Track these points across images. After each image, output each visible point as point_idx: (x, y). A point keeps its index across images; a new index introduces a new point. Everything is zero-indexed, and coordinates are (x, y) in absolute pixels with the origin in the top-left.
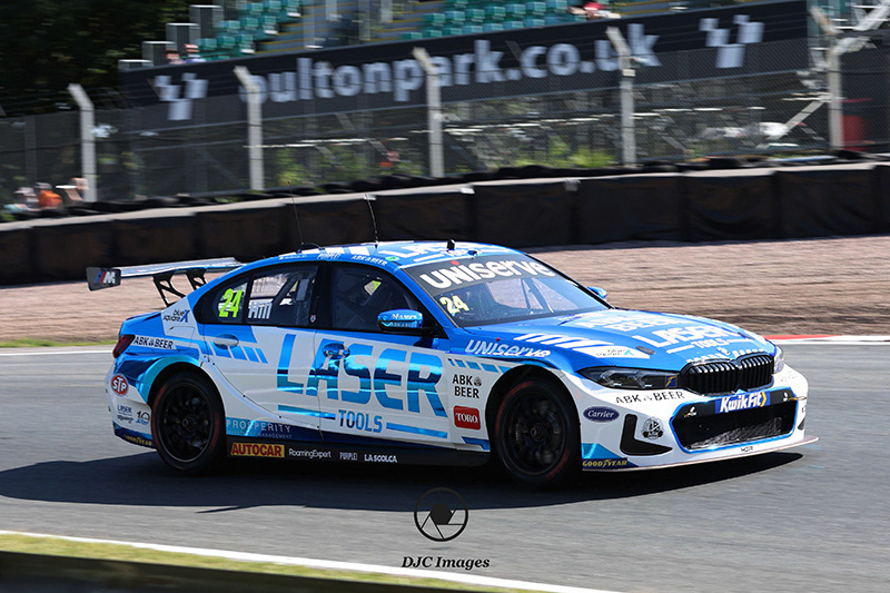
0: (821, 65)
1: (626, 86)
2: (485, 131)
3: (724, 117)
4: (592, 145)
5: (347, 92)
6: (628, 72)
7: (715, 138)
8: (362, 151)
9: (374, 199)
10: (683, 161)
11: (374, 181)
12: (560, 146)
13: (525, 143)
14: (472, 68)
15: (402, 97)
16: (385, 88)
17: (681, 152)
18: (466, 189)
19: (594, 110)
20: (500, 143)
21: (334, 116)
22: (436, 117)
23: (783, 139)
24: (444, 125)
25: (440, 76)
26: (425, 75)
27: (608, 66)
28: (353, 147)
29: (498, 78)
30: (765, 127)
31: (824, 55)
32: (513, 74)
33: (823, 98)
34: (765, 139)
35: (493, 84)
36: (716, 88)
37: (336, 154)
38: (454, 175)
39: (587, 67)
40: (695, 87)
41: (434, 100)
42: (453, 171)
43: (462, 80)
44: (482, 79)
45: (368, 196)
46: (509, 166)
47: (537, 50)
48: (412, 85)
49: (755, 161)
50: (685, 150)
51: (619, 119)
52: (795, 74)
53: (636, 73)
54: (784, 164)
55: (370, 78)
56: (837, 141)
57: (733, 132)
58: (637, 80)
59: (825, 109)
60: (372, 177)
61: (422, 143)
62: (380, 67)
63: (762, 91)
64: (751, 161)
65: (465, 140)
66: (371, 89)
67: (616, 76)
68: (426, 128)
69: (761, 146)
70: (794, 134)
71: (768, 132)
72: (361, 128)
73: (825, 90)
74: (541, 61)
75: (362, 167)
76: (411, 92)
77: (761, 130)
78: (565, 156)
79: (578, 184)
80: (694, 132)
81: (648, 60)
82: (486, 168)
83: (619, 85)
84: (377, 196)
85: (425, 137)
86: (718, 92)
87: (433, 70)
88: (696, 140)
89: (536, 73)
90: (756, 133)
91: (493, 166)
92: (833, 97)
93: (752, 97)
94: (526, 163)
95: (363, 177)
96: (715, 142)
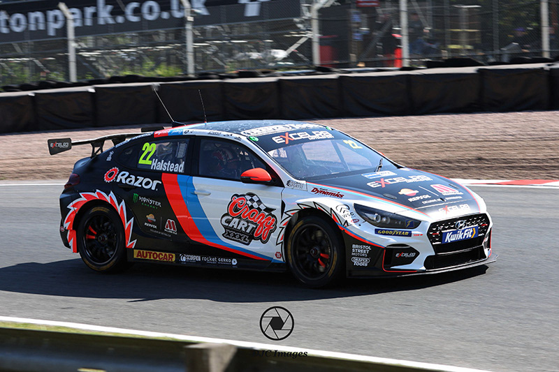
0: (307, 15)
1: (189, 27)
2: (103, 54)
3: (249, 46)
4: (169, 63)
5: (17, 29)
6: (190, 19)
7: (244, 59)
8: (28, 66)
9: (33, 95)
10: (223, 73)
11: (34, 84)
12: (150, 63)
13: (128, 61)
14: (95, 15)
15: (52, 33)
16: (42, 27)
17: (222, 67)
18: (91, 89)
19: (170, 41)
20: (112, 61)
21: (11, 45)
22: (73, 45)
23: (284, 60)
24: (77, 51)
25: (74, 20)
26: (66, 19)
27: (177, 15)
28: (22, 63)
29: (111, 21)
30: (275, 52)
31: (309, 9)
32: (120, 19)
33: (309, 35)
34: (274, 59)
35: (107, 25)
36: (245, 28)
37: (11, 67)
38: (84, 81)
39: (165, 15)
40: (231, 28)
41: (71, 34)
42: (84, 78)
43: (89, 22)
44: (101, 22)
45: (30, 93)
46: (117, 75)
47: (135, 5)
48: (58, 25)
49: (267, 73)
50: (225, 66)
51: (185, 47)
52: (292, 20)
53: (195, 19)
54: (284, 75)
55: (32, 21)
56: (317, 61)
57: (255, 55)
58: (195, 23)
59: (309, 42)
60: (33, 82)
61: (64, 61)
62: (39, 14)
63: (271, 30)
64: (264, 73)
65: (91, 59)
66: (32, 28)
67: (183, 21)
68: (67, 51)
69: (271, 64)
70: (292, 57)
71: (276, 56)
72: (27, 51)
73: (310, 30)
74: (137, 12)
75: (27, 76)
76: (57, 30)
77: (272, 54)
78: (152, 69)
79: (158, 87)
80: (231, 55)
81: (202, 11)
82: (104, 77)
83: (185, 26)
84: (36, 94)
85: (66, 58)
86: (246, 31)
87: (70, 17)
88: (232, 60)
89: (134, 19)
90: (268, 56)
91: (108, 75)
92: (314, 35)
93: (267, 34)
94: (128, 73)
95: (28, 82)
96: (244, 61)
